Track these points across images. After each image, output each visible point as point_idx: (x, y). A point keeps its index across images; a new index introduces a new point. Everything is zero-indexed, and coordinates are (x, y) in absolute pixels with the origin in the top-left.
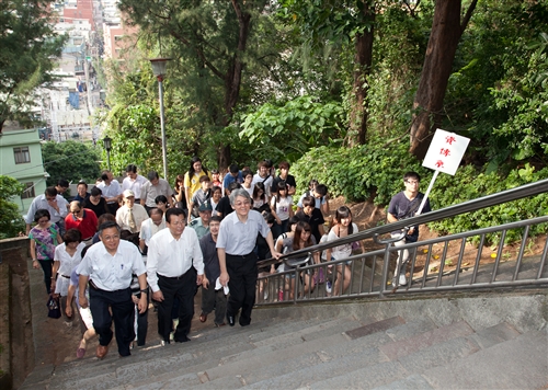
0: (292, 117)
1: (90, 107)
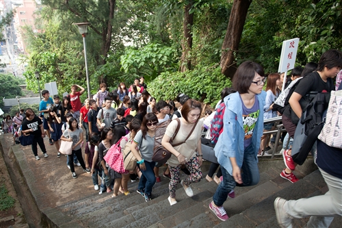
0: (148, 56)
1: (9, 54)
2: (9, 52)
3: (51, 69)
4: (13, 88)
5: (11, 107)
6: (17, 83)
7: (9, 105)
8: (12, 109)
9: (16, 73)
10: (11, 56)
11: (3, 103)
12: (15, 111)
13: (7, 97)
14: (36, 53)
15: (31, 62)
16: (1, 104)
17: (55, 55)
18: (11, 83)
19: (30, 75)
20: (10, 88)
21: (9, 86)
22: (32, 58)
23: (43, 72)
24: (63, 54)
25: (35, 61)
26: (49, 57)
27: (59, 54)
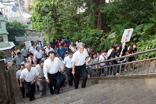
3: (50, 13)
5: (20, 42)
7: (18, 41)
8: (20, 44)
9: (23, 22)
11: (15, 39)
12: (22, 45)
13: (18, 35)
14: (40, 2)
15: (36, 9)
16: (14, 40)
17: (53, 4)
18: (21, 27)
19: (34, 18)
20: (20, 30)
21: (19, 29)
22: (37, 6)
23: (44, 16)
24: (59, 3)
25: (38, 8)
26: (49, 4)
27: (56, 3)
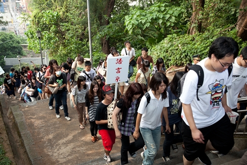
0: (155, 17)
1: (12, 11)
2: (11, 9)
3: (53, 28)
4: (14, 47)
5: (12, 66)
6: (18, 42)
7: (9, 64)
9: (17, 32)
10: (13, 14)
11: (4, 62)
13: (8, 56)
14: (39, 11)
15: (33, 21)
16: (2, 63)
17: (57, 14)
18: (13, 42)
19: (31, 34)
20: (11, 47)
21: (10, 45)
22: (34, 17)
23: (45, 32)
24: (66, 13)
25: (37, 19)
26: (51, 16)
27: (61, 13)
